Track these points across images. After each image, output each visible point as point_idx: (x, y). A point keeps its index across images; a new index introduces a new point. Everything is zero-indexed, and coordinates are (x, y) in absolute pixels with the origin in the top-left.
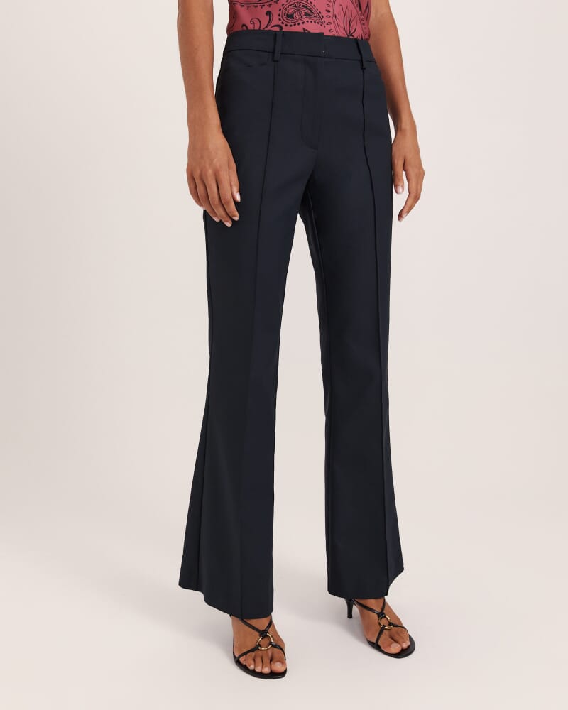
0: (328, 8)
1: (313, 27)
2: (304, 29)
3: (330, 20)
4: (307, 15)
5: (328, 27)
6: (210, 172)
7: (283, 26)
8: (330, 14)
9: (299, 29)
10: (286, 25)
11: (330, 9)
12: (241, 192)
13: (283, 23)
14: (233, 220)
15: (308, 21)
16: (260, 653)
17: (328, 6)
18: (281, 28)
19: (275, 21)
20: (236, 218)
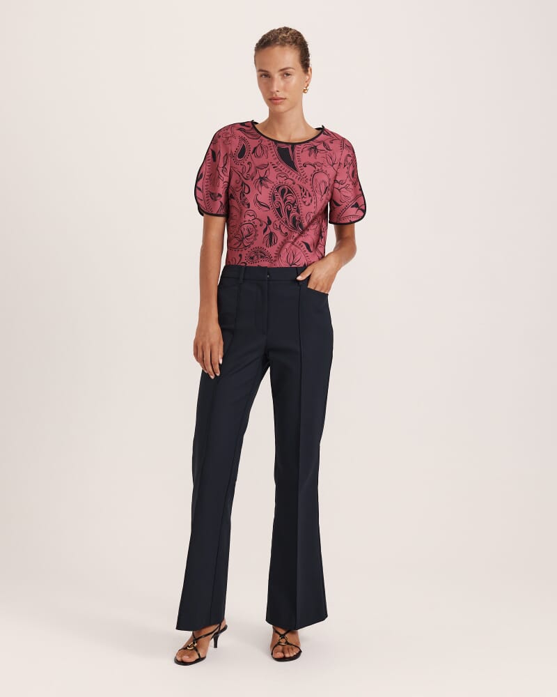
0: (276, 252)
2: (258, 265)
3: (277, 259)
4: (262, 257)
5: (274, 263)
6: (208, 345)
8: (277, 255)
10: (249, 263)
12: (223, 359)
13: (247, 261)
14: (215, 375)
15: (261, 261)
18: (246, 264)
19: (243, 260)
20: (218, 375)
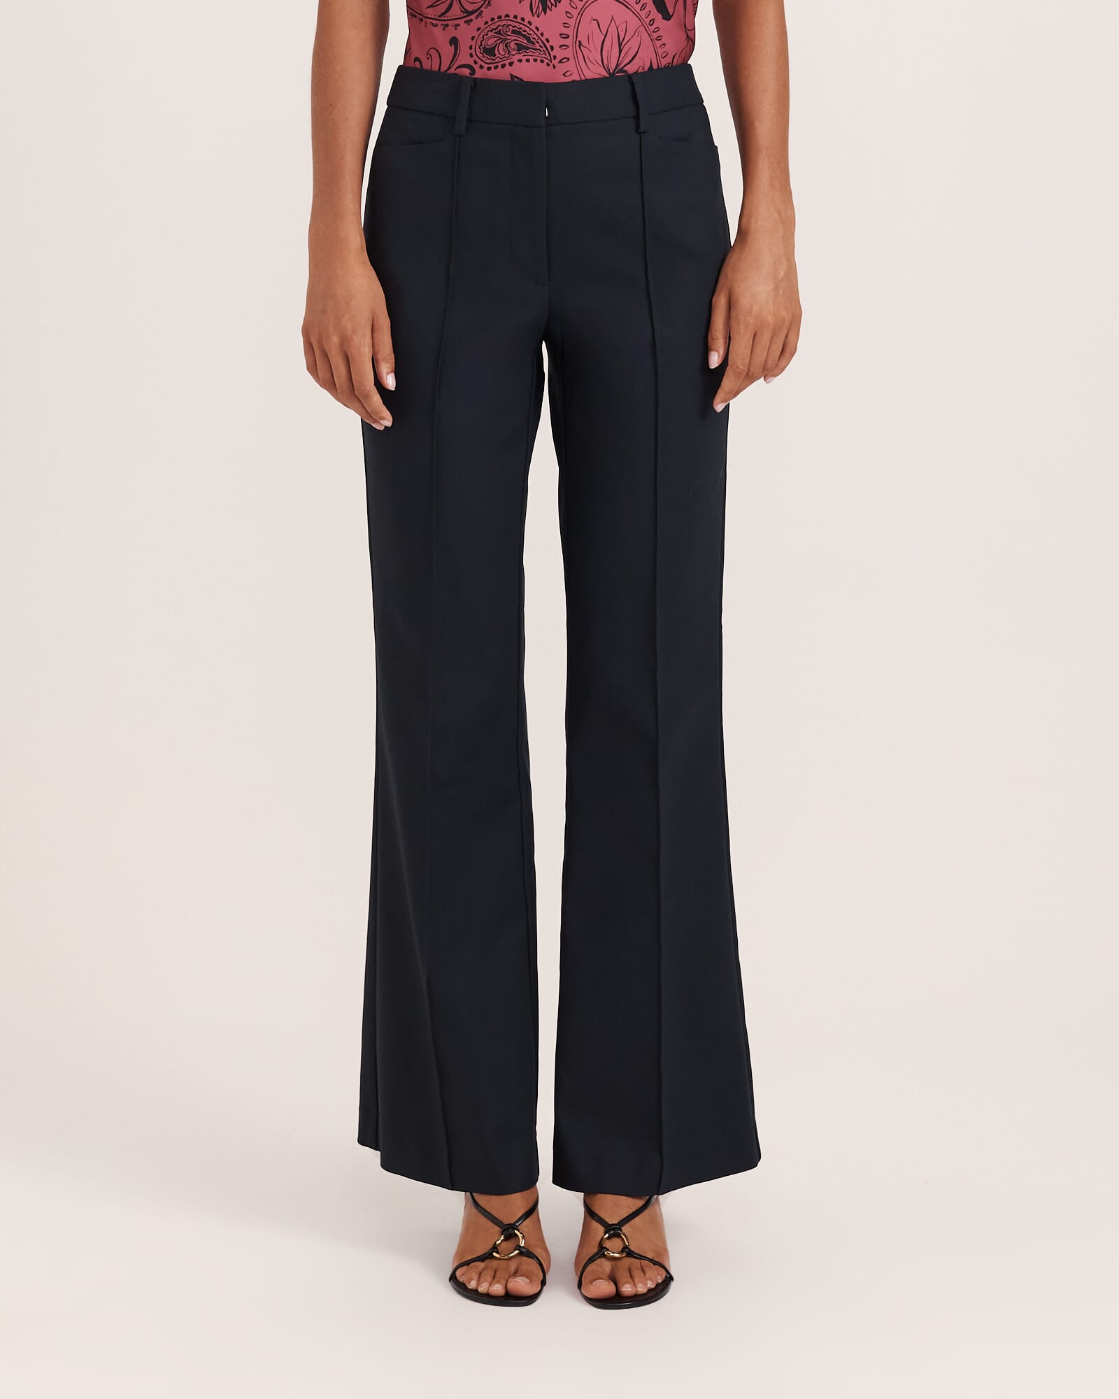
0: (565, 31)
1: (530, 70)
2: (511, 75)
3: (568, 53)
4: (520, 48)
5: (562, 68)
7: (476, 67)
8: (568, 42)
9: (502, 74)
10: (481, 67)
11: (569, 31)
13: (476, 62)
15: (520, 61)
16: (495, 1263)
17: (566, 25)
18: (473, 72)
19: (464, 58)
